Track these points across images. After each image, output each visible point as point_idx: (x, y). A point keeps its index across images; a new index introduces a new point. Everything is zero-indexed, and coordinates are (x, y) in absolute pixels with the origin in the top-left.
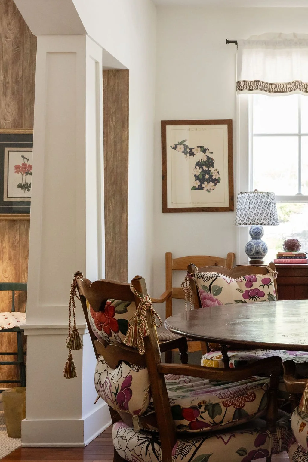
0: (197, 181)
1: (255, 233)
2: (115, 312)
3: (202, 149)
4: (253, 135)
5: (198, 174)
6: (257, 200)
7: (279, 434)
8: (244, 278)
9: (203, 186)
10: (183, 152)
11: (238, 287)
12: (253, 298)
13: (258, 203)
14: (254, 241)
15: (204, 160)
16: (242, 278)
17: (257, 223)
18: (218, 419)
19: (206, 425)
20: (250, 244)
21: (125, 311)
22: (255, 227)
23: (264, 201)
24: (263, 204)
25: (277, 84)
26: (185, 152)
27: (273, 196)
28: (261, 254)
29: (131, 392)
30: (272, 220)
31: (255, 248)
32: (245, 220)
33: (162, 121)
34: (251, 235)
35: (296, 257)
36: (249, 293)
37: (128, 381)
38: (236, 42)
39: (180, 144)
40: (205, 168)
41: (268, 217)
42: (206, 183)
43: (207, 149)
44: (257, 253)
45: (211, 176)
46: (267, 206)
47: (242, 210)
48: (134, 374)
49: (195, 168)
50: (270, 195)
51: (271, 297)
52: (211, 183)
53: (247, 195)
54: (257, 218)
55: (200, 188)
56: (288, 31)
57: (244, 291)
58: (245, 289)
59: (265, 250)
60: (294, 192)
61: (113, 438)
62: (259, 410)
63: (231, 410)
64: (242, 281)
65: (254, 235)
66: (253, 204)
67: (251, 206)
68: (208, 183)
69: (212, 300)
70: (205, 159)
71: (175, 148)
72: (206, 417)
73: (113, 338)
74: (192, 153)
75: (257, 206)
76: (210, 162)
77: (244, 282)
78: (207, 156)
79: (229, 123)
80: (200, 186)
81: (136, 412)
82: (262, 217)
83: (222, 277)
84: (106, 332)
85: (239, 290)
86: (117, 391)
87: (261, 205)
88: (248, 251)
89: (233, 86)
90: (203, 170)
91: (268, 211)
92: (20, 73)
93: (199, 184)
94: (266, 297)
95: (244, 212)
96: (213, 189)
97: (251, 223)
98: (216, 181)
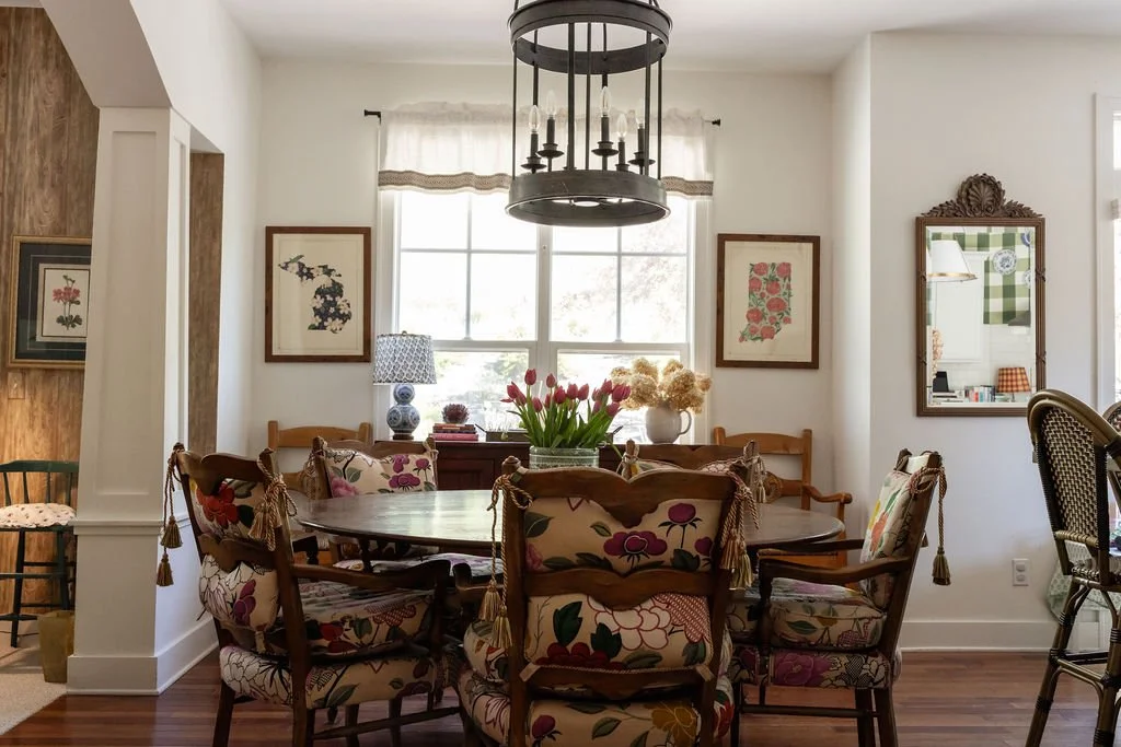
0: (317, 317)
1: (402, 394)
2: (234, 496)
3: (325, 269)
4: (400, 250)
5: (318, 306)
6: (407, 346)
7: (445, 663)
8: (391, 458)
9: (326, 324)
10: (297, 273)
11: (383, 471)
12: (404, 487)
13: (408, 351)
14: (400, 406)
15: (328, 286)
16: (389, 459)
17: (405, 381)
18: (367, 639)
19: (351, 646)
20: (395, 411)
21: (248, 495)
22: (401, 386)
23: (416, 348)
24: (415, 352)
25: (438, 176)
26: (301, 274)
27: (429, 341)
28: (410, 425)
29: (253, 601)
30: (427, 377)
31: (401, 416)
32: (388, 375)
33: (267, 228)
34: (396, 398)
35: (461, 431)
36: (398, 479)
37: (250, 588)
38: (378, 114)
39: (292, 261)
40: (329, 298)
41: (422, 372)
42: (330, 320)
43: (333, 270)
44: (405, 424)
45: (338, 310)
46: (420, 356)
47: (383, 361)
48: (258, 578)
49: (315, 297)
50: (424, 339)
51: (428, 485)
52: (337, 319)
53: (391, 339)
54: (406, 372)
55: (321, 327)
56: (455, 99)
57: (391, 476)
58: (393, 474)
59: (416, 420)
60: (460, 335)
61: (222, 666)
62: (420, 629)
63: (384, 629)
64: (388, 463)
65: (400, 398)
66: (400, 352)
67: (398, 356)
68: (333, 320)
69: (347, 488)
70: (329, 284)
72: (351, 635)
73: (230, 530)
74: (310, 276)
75: (406, 355)
76: (337, 290)
77: (392, 465)
78: (333, 281)
79: (366, 233)
80: (321, 323)
81: (260, 628)
82: (412, 371)
83: (361, 456)
84: (219, 522)
85: (385, 476)
86: (234, 600)
87: (411, 355)
88: (392, 419)
89: (373, 178)
90: (326, 301)
91: (422, 363)
92: (65, 156)
93: (320, 320)
94: (422, 486)
95: (387, 364)
96: (341, 329)
97: (396, 380)
98: (345, 318)
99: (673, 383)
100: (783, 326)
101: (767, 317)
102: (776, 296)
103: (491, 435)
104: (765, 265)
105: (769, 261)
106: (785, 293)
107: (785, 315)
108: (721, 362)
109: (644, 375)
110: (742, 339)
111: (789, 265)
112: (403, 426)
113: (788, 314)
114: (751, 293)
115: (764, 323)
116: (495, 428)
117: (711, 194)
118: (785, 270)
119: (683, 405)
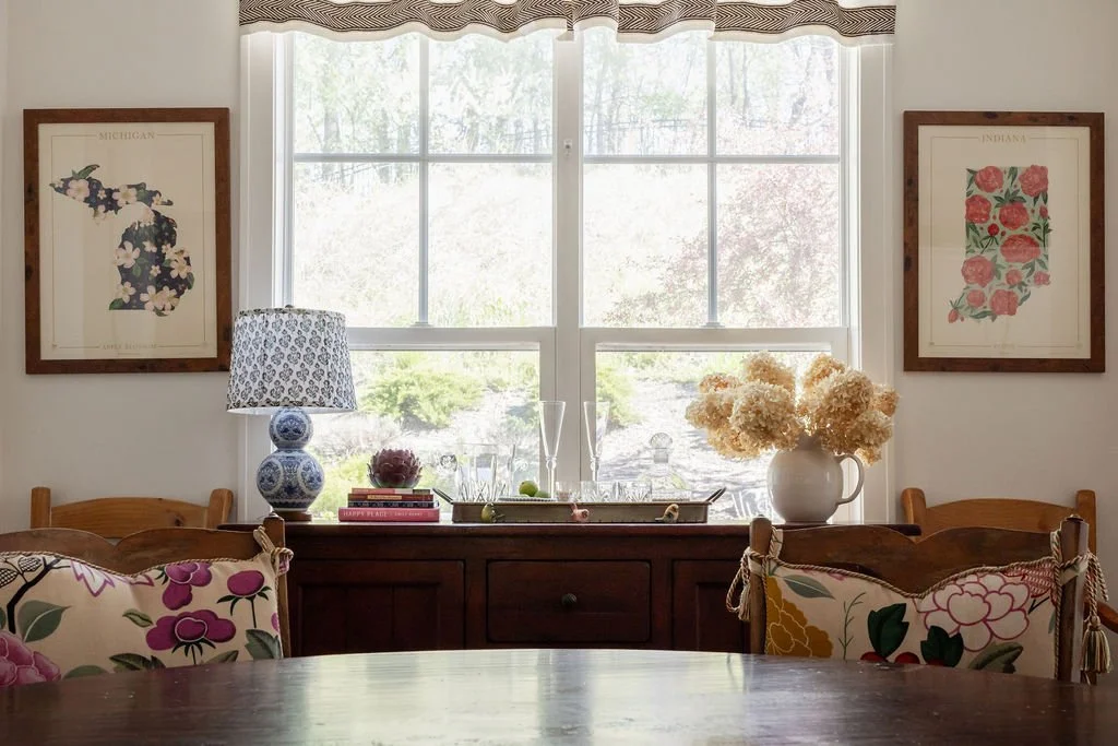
0: (128, 284)
1: (286, 430)
3: (142, 191)
4: (291, 159)
5: (129, 263)
6: (289, 332)
8: (161, 572)
9: (144, 297)
10: (87, 200)
11: (131, 603)
12: (188, 645)
13: (292, 343)
14: (283, 454)
15: (148, 224)
16: (154, 573)
17: (287, 402)
20: (269, 465)
22: (281, 413)
23: (309, 336)
24: (307, 344)
26: (92, 201)
27: (336, 324)
28: (302, 493)
30: (336, 397)
31: (282, 474)
32: (252, 392)
33: (26, 112)
34: (274, 439)
35: (404, 502)
36: (175, 623)
39: (76, 177)
41: (321, 385)
42: (151, 289)
43: (157, 192)
44: (290, 489)
45: (166, 271)
46: (318, 352)
47: (244, 364)
49: (122, 246)
50: (327, 320)
51: (260, 641)
52: (166, 288)
53: (259, 319)
54: (288, 385)
55: (135, 304)
57: (154, 619)
58: (159, 611)
59: (315, 482)
64: (151, 584)
65: (281, 439)
66: (277, 344)
67: (270, 353)
68: (159, 290)
69: (15, 657)
71: (63, 188)
74: (112, 205)
75: (287, 352)
76: (164, 230)
77: (160, 588)
78: (156, 213)
79: (220, 119)
80: (135, 297)
82: (301, 383)
83: (72, 569)
85: (137, 618)
87: (299, 350)
88: (265, 482)
91: (322, 366)
93: (132, 291)
95: (250, 369)
96: (173, 308)
97: (268, 401)
98: (181, 285)
99: (828, 399)
100: (1033, 289)
101: (1003, 273)
102: (1019, 231)
103: (462, 511)
104: (996, 171)
105: (1003, 164)
106: (1036, 227)
107: (1038, 268)
108: (913, 362)
109: (768, 386)
110: (955, 316)
111: (1043, 170)
112: (290, 494)
113: (1042, 264)
114: (970, 226)
115: (998, 284)
116: (473, 498)
117: (891, 31)
118: (1036, 182)
119: (848, 445)
